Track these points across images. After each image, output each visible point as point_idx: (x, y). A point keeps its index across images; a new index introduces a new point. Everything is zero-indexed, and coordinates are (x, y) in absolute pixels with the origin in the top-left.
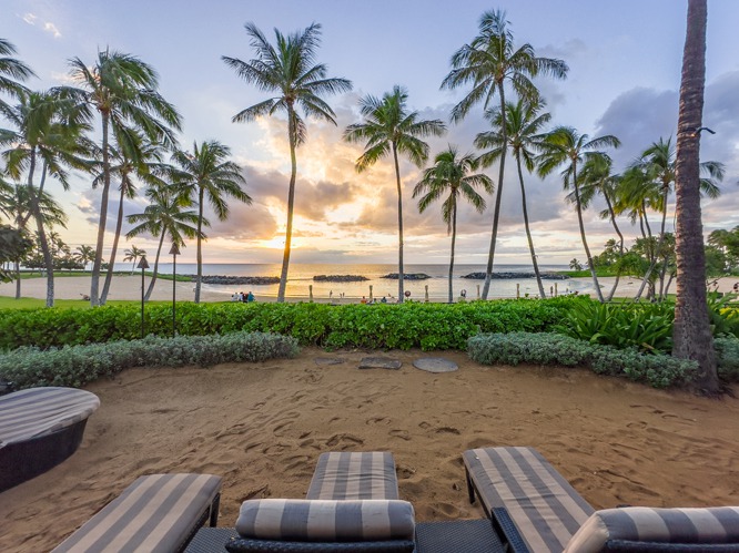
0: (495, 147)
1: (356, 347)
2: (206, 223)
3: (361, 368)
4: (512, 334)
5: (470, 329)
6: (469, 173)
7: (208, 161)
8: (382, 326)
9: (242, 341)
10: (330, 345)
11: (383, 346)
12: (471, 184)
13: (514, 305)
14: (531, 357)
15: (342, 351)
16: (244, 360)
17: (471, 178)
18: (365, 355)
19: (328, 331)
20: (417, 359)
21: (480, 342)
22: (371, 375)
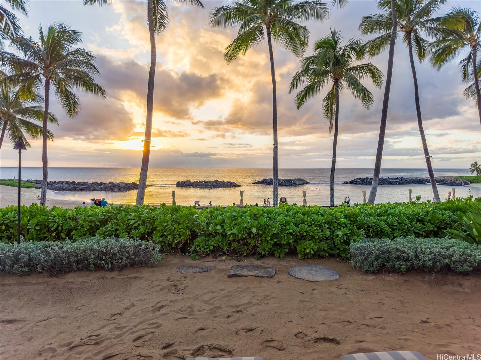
0: (383, 32)
1: (224, 254)
2: (53, 120)
3: (230, 276)
4: (399, 240)
5: (353, 234)
6: (354, 62)
7: (54, 48)
8: (254, 230)
9: (96, 247)
10: (195, 251)
11: (254, 253)
12: (356, 75)
13: (403, 209)
14: (421, 263)
15: (210, 259)
16: (99, 268)
17: (356, 68)
18: (235, 263)
19: (194, 236)
20: (292, 267)
21: (364, 248)
22: (241, 284)
